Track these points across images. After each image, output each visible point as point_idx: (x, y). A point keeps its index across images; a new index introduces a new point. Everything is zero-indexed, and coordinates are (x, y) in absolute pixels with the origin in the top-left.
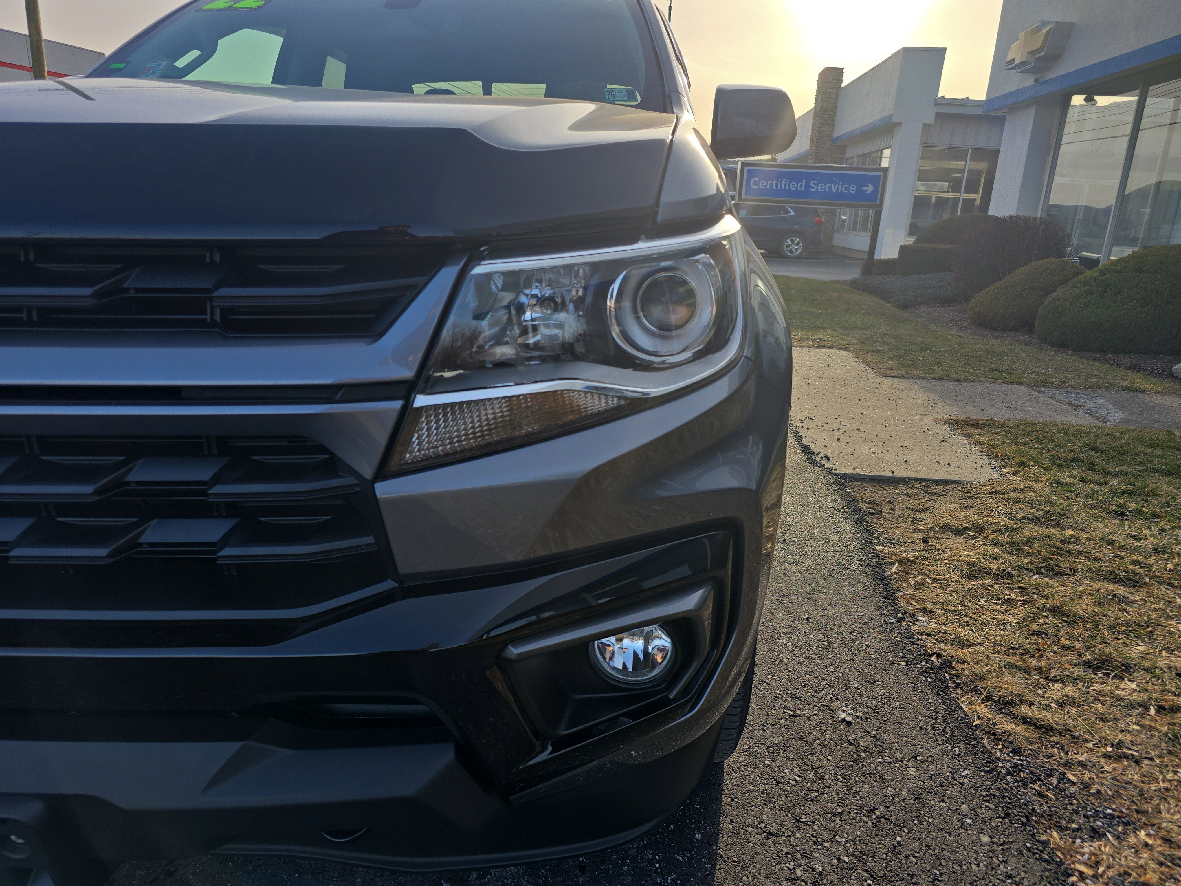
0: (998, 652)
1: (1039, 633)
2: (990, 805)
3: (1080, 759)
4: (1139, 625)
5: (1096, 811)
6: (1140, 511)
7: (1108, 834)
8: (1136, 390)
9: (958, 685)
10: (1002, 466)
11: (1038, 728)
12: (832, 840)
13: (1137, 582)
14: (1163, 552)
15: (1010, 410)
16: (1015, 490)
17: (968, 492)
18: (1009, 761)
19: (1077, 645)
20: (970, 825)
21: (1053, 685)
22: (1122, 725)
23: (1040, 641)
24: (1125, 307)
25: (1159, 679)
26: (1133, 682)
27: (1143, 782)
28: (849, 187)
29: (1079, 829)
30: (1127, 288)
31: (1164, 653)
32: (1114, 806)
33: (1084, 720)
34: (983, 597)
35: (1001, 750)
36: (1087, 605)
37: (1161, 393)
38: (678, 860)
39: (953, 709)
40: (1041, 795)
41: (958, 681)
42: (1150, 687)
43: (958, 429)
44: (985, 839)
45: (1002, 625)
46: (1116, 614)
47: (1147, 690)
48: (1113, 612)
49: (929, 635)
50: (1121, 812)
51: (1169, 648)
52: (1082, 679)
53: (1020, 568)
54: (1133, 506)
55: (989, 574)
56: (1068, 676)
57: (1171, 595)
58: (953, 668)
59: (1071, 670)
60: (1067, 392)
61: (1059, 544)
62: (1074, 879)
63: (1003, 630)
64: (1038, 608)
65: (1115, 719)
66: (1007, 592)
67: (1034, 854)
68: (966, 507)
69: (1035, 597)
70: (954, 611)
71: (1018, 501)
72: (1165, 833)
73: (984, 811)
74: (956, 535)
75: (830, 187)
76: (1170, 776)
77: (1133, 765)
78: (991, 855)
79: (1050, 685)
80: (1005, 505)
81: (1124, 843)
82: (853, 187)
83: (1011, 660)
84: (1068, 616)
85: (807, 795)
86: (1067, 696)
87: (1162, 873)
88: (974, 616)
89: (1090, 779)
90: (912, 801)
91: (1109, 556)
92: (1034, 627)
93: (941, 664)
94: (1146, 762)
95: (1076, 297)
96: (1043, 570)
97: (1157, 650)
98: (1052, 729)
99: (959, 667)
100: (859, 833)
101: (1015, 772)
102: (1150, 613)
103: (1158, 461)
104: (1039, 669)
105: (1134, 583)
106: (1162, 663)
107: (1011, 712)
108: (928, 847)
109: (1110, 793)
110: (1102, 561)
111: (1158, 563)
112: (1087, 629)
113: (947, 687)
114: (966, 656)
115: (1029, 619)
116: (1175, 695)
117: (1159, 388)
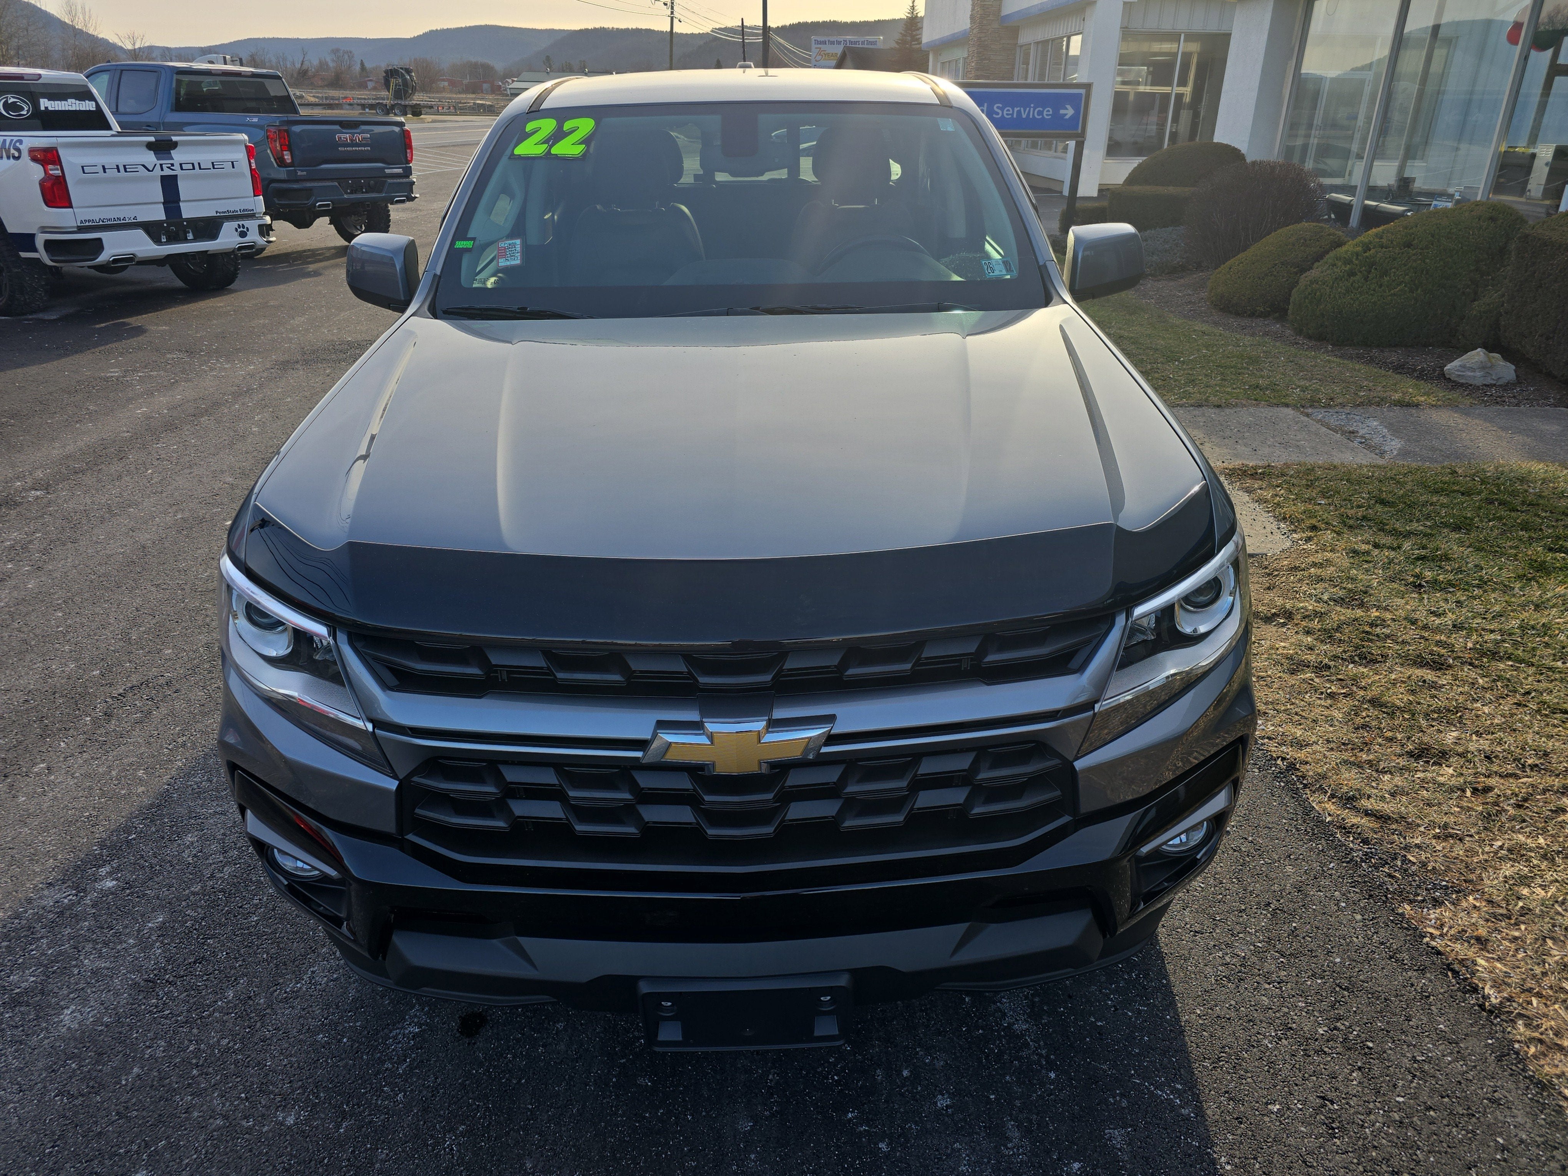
0: (1332, 749)
1: (1364, 726)
2: (1356, 890)
3: (1416, 842)
4: (1449, 711)
5: (1434, 884)
6: (1436, 580)
7: (1446, 902)
8: (1409, 405)
9: (1305, 786)
10: (1293, 530)
11: (1378, 818)
12: (1245, 931)
13: (1443, 665)
14: (1462, 628)
15: (1283, 447)
16: (1314, 565)
17: (1266, 568)
18: (1360, 850)
19: (1399, 736)
20: (1345, 907)
21: (1383, 777)
22: (1445, 808)
23: (1366, 735)
24: (1392, 292)
25: (1471, 762)
26: (1450, 767)
27: (1467, 857)
28: (1043, 111)
29: (1423, 901)
30: (1395, 268)
31: (1474, 737)
32: (1447, 879)
33: (1415, 806)
34: (1307, 692)
35: (1352, 842)
36: (1402, 694)
37: (1435, 406)
38: (1134, 960)
39: (1308, 810)
40: (1390, 876)
41: (1305, 782)
42: (1465, 771)
43: (1236, 482)
44: (1359, 917)
45: (1330, 721)
46: (1428, 701)
47: (1462, 774)
48: (1425, 699)
49: (1269, 738)
50: (1453, 883)
51: (1478, 731)
52: (1408, 769)
53: (1335, 657)
54: (1428, 574)
55: (1308, 667)
56: (1394, 766)
57: (1474, 675)
58: (1298, 769)
59: (1397, 761)
60: (1337, 412)
61: (1367, 629)
62: (1428, 939)
63: (1331, 726)
64: (1359, 701)
65: (1439, 803)
66: (1328, 686)
67: (1396, 924)
68: (1269, 588)
69: (1355, 688)
70: (1285, 710)
71: (1320, 579)
72: (1488, 896)
73: (1353, 895)
74: (1265, 622)
75: (1019, 112)
76: (1487, 849)
77: (1458, 842)
78: (1365, 929)
79: (1381, 776)
80: (1307, 584)
81: (1458, 907)
82: (1048, 111)
83: (1346, 756)
84: (1386, 707)
85: (1214, 898)
86: (1396, 786)
87: (1489, 927)
88: (1304, 714)
89: (1426, 858)
90: (1296, 894)
91: (1415, 638)
92: (1359, 721)
93: (1287, 767)
94: (1468, 839)
95: (1336, 278)
96: (1357, 659)
97: (1468, 735)
98: (1389, 818)
99: (1303, 768)
100: (1263, 924)
101: (1367, 859)
102: (1457, 697)
103: (1445, 512)
104: (1369, 762)
105: (1439, 665)
106: (1472, 747)
107: (1354, 806)
108: (1317, 928)
109: (1443, 868)
110: (1409, 643)
111: (1458, 640)
112: (1404, 719)
113: (1297, 788)
114: (1307, 757)
115: (1353, 713)
116: (1486, 777)
117: (1432, 400)
